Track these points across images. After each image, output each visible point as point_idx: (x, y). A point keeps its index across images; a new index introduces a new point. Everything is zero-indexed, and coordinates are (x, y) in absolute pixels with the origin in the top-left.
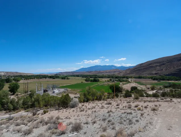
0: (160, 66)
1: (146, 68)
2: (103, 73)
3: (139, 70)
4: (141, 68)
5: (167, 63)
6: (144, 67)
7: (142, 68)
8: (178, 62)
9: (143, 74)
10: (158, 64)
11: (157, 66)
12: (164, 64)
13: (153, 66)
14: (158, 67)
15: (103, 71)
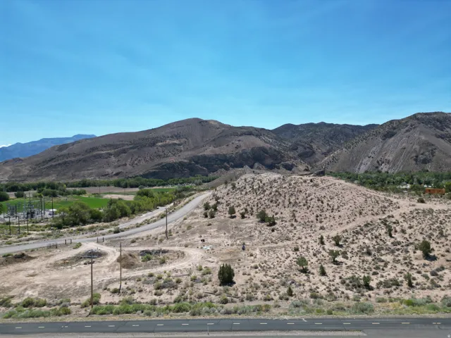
0: (117, 155)
1: (85, 160)
4: (69, 159)
6: (78, 158)
7: (73, 159)
8: (150, 148)
11: (110, 154)
12: (124, 151)
13: (101, 154)
14: (112, 157)
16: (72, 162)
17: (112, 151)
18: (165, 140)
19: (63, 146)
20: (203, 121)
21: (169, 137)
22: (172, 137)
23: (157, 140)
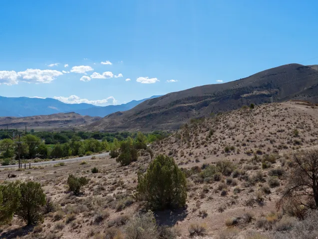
0: (198, 108)
1: (166, 113)
2: (25, 124)
3: (150, 115)
4: (155, 112)
5: (213, 101)
6: (162, 111)
9: (162, 129)
10: (195, 103)
11: (192, 107)
12: (206, 104)
13: (183, 107)
14: (194, 110)
15: (25, 118)
16: (156, 115)
18: (252, 91)
19: (154, 100)
20: (303, 67)
21: (256, 87)
22: (261, 88)
23: (242, 91)
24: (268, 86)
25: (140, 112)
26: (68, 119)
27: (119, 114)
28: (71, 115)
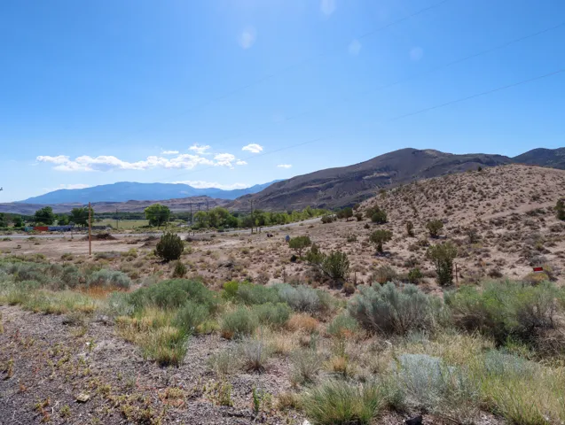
0: (323, 189)
1: (295, 194)
3: (281, 196)
5: (337, 182)
6: (290, 192)
8: (356, 182)
11: (318, 189)
12: (331, 186)
13: (309, 189)
14: (320, 191)
16: (286, 196)
17: (321, 185)
18: (372, 174)
19: (282, 183)
20: (418, 151)
21: (376, 170)
22: (380, 170)
23: (363, 173)
24: (386, 169)
25: (271, 194)
26: (201, 202)
27: (250, 196)
28: (203, 198)
